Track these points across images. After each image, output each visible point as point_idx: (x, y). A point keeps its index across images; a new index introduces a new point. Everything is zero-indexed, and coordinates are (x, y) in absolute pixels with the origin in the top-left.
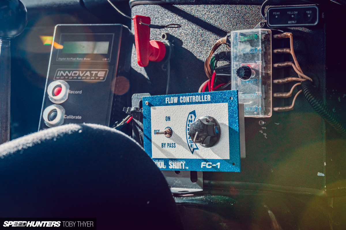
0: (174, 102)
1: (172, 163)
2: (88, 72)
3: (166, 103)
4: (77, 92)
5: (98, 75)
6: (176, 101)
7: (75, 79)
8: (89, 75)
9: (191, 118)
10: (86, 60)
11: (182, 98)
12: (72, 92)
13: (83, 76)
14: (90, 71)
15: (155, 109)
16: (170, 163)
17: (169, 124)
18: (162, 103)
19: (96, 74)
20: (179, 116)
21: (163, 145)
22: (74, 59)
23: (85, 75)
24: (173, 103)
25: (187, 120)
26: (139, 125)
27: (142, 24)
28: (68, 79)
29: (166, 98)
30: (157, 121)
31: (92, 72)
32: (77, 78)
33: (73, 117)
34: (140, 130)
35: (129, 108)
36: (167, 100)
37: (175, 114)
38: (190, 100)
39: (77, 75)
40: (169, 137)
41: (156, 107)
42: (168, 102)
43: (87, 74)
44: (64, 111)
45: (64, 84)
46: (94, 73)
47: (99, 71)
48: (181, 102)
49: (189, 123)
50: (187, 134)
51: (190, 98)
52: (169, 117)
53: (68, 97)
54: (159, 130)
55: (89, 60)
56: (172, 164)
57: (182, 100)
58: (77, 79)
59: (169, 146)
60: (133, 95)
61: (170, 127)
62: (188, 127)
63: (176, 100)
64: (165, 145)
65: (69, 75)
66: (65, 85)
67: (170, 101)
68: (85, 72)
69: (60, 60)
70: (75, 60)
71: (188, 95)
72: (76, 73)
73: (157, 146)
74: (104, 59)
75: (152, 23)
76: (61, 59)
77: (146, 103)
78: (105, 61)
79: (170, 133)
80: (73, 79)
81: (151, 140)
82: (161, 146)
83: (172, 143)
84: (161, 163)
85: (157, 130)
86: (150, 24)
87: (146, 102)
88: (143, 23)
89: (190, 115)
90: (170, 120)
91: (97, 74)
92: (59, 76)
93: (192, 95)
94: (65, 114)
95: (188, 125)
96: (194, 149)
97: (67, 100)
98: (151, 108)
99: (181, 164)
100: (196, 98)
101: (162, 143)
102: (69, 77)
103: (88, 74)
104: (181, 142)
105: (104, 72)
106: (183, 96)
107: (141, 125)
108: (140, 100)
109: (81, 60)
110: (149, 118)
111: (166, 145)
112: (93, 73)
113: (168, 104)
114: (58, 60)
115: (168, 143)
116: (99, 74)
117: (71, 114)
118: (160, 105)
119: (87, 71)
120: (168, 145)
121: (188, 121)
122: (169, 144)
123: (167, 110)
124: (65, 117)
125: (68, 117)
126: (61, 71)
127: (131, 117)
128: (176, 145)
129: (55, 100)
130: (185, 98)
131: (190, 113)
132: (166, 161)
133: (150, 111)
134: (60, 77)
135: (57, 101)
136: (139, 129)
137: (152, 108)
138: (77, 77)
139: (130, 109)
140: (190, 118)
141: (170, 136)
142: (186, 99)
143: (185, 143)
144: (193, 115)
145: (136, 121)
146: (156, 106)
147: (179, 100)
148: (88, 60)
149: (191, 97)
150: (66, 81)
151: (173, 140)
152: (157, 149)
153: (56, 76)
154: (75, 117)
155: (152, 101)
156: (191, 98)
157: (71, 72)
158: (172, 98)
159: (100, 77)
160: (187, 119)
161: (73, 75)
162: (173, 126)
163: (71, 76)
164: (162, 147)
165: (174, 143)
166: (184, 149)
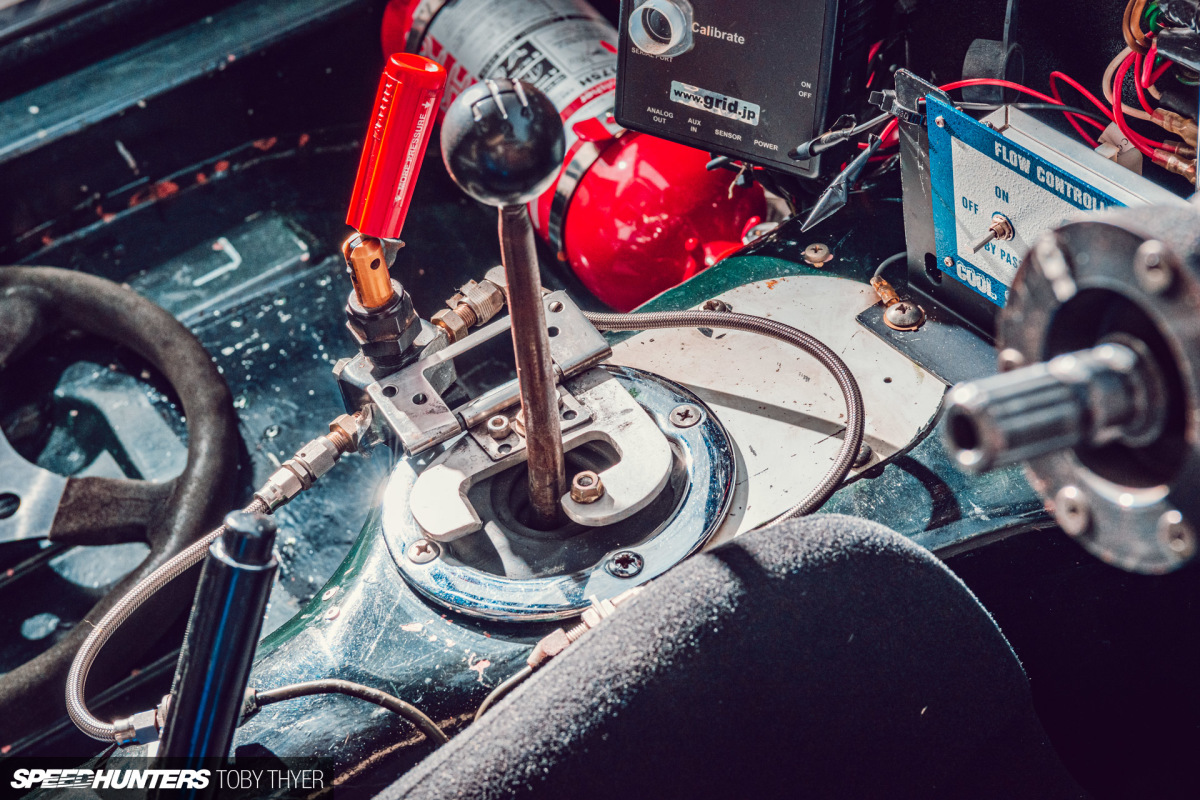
0: (1019, 166)
3: (997, 154)
6: (1025, 169)
11: (1044, 173)
15: (963, 147)
17: (1007, 210)
18: (986, 148)
21: (988, 246)
24: (1018, 168)
26: (918, 152)
29: (997, 144)
30: (968, 180)
34: (921, 167)
35: (887, 98)
36: (1000, 150)
37: (1022, 196)
38: (1065, 190)
40: (1006, 240)
41: (968, 146)
42: (1001, 154)
44: (689, 10)
48: (1041, 179)
51: (1065, 186)
52: (1004, 191)
54: (976, 205)
57: (1043, 177)
59: (1005, 258)
60: (899, 70)
61: (1009, 219)
64: (994, 248)
67: (1008, 158)
73: (971, 237)
77: (938, 123)
83: (1014, 258)
84: (984, 282)
85: (970, 201)
87: (939, 117)
90: (1007, 201)
94: (695, 20)
98: (952, 139)
106: (1045, 168)
107: (924, 156)
111: (998, 252)
113: (1001, 161)
115: (1002, 251)
117: (713, 24)
120: (1003, 255)
122: (1006, 254)
123: (999, 173)
130: (1053, 179)
132: (998, 287)
133: (948, 143)
136: (918, 162)
137: (956, 141)
139: (889, 101)
141: (1009, 239)
142: (1056, 182)
149: (1069, 185)
151: (1018, 252)
155: (955, 123)
156: (1069, 189)
158: (1012, 153)
162: (1018, 220)
165: (1018, 258)
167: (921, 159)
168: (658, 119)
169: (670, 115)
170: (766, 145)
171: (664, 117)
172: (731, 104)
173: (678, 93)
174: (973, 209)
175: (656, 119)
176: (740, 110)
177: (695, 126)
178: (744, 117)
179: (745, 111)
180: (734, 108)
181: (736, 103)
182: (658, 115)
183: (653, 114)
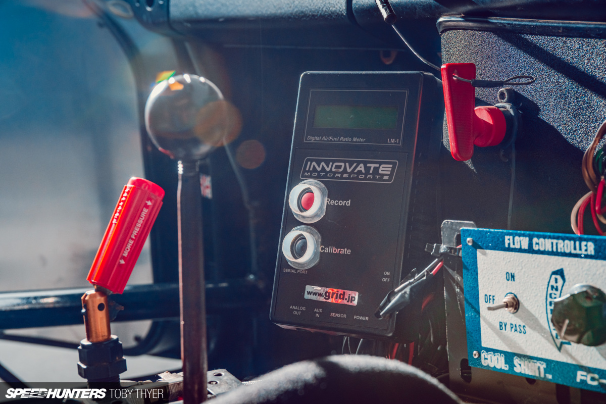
0: (521, 246)
1: (520, 363)
2: (362, 165)
3: (507, 246)
4: (342, 203)
5: (380, 172)
6: (525, 246)
7: (338, 178)
8: (363, 171)
9: (556, 282)
10: (356, 142)
11: (537, 242)
12: (333, 202)
13: (352, 172)
14: (365, 163)
15: (485, 254)
16: (516, 361)
17: (514, 288)
18: (499, 246)
19: (376, 169)
20: (531, 276)
21: (502, 326)
22: (336, 139)
23: (356, 171)
24: (521, 248)
25: (548, 285)
26: (456, 279)
27: (458, 80)
28: (325, 177)
29: (507, 237)
30: (489, 279)
31: (368, 165)
32: (342, 176)
33: (335, 251)
34: (458, 290)
35: (436, 246)
36: (508, 242)
37: (523, 270)
38: (552, 247)
39: (341, 170)
40: (514, 313)
41: (488, 251)
42: (509, 244)
43: (358, 169)
44: (319, 238)
45: (319, 186)
46: (373, 166)
47: (380, 163)
48: (536, 248)
49: (551, 292)
50: (549, 312)
51: (552, 243)
52: (511, 274)
53: (326, 212)
54: (493, 296)
55: (363, 142)
56: (520, 365)
57: (537, 245)
58: (342, 178)
59: (513, 330)
60: (444, 222)
61: (515, 294)
62: (549, 300)
63: (524, 242)
64: (505, 326)
65: (328, 169)
66: (320, 189)
67: (514, 244)
68: (355, 164)
69: (310, 140)
70: (337, 141)
71: (550, 237)
72: (340, 167)
73: (490, 325)
74: (390, 141)
75: (478, 77)
76: (312, 139)
77: (469, 242)
78: (392, 143)
79: (515, 304)
80: (333, 177)
81: (478, 313)
82: (498, 327)
83: (520, 325)
84: (500, 359)
85: (490, 296)
86: (474, 80)
87: (468, 239)
88: (460, 78)
89: (554, 276)
90: (514, 280)
91: (378, 168)
92: (309, 171)
93: (558, 238)
94: (322, 245)
95: (551, 294)
96: (562, 344)
97: (324, 216)
98: (478, 252)
99: (537, 368)
100: (566, 246)
101: (500, 322)
102: (327, 173)
103: (361, 168)
104: (537, 326)
105: (391, 166)
106: (539, 237)
107: (460, 280)
108: (457, 234)
109: (348, 141)
110: (474, 271)
111: (508, 327)
112: (370, 167)
113: (509, 249)
114: (306, 140)
115: (511, 324)
116: (381, 168)
117: (333, 245)
118: (494, 248)
119: (359, 163)
120: (512, 328)
121: (550, 288)
122: (514, 326)
123: (508, 260)
124: (322, 249)
125: (327, 250)
126: (312, 161)
127: (440, 263)
128: (527, 329)
129: (304, 217)
130: (544, 243)
131: (554, 273)
132: (509, 357)
133: (475, 257)
134: (311, 172)
135: (306, 219)
136: (456, 287)
137: (480, 252)
138: (342, 173)
139: (438, 248)
140: (553, 283)
141: (515, 311)
142: (546, 244)
143: (545, 329)
144: (559, 277)
145: (450, 271)
146: (488, 248)
147: (530, 244)
148: (361, 142)
149: (555, 241)
150: (322, 182)
151: (522, 319)
152: (490, 331)
153: (305, 171)
154: (340, 251)
155: (479, 239)
156: (554, 245)
157: (331, 164)
158: (517, 238)
159: (383, 175)
160: (547, 283)
161: (334, 170)
162: (521, 292)
163: (331, 171)
164: (500, 329)
165: (522, 324)
166: (544, 341)
167: (458, 285)
168: (296, 312)
169: (304, 309)
170: (361, 318)
171: (300, 310)
172: (341, 294)
173: (309, 293)
174: (491, 301)
175: (295, 313)
176: (346, 297)
177: (318, 313)
178: (348, 302)
179: (349, 297)
180: (342, 296)
181: (344, 293)
182: (296, 310)
183: (294, 310)
